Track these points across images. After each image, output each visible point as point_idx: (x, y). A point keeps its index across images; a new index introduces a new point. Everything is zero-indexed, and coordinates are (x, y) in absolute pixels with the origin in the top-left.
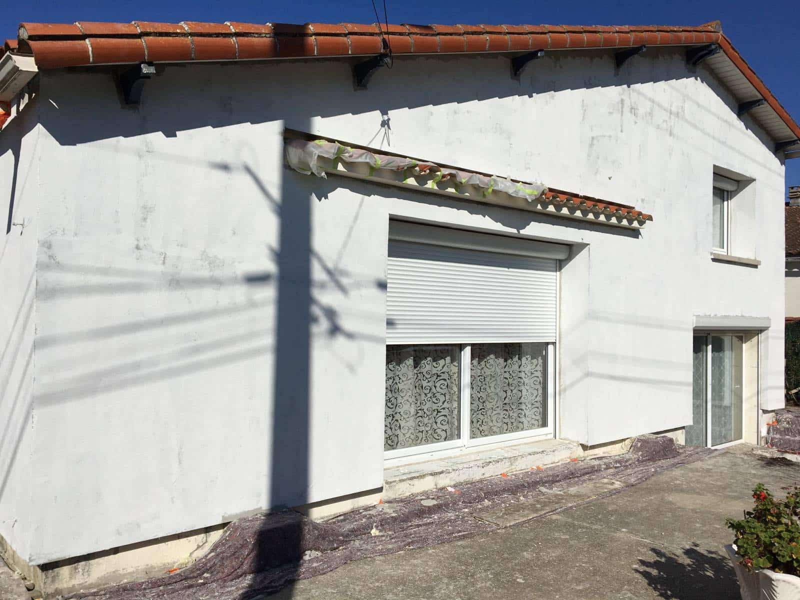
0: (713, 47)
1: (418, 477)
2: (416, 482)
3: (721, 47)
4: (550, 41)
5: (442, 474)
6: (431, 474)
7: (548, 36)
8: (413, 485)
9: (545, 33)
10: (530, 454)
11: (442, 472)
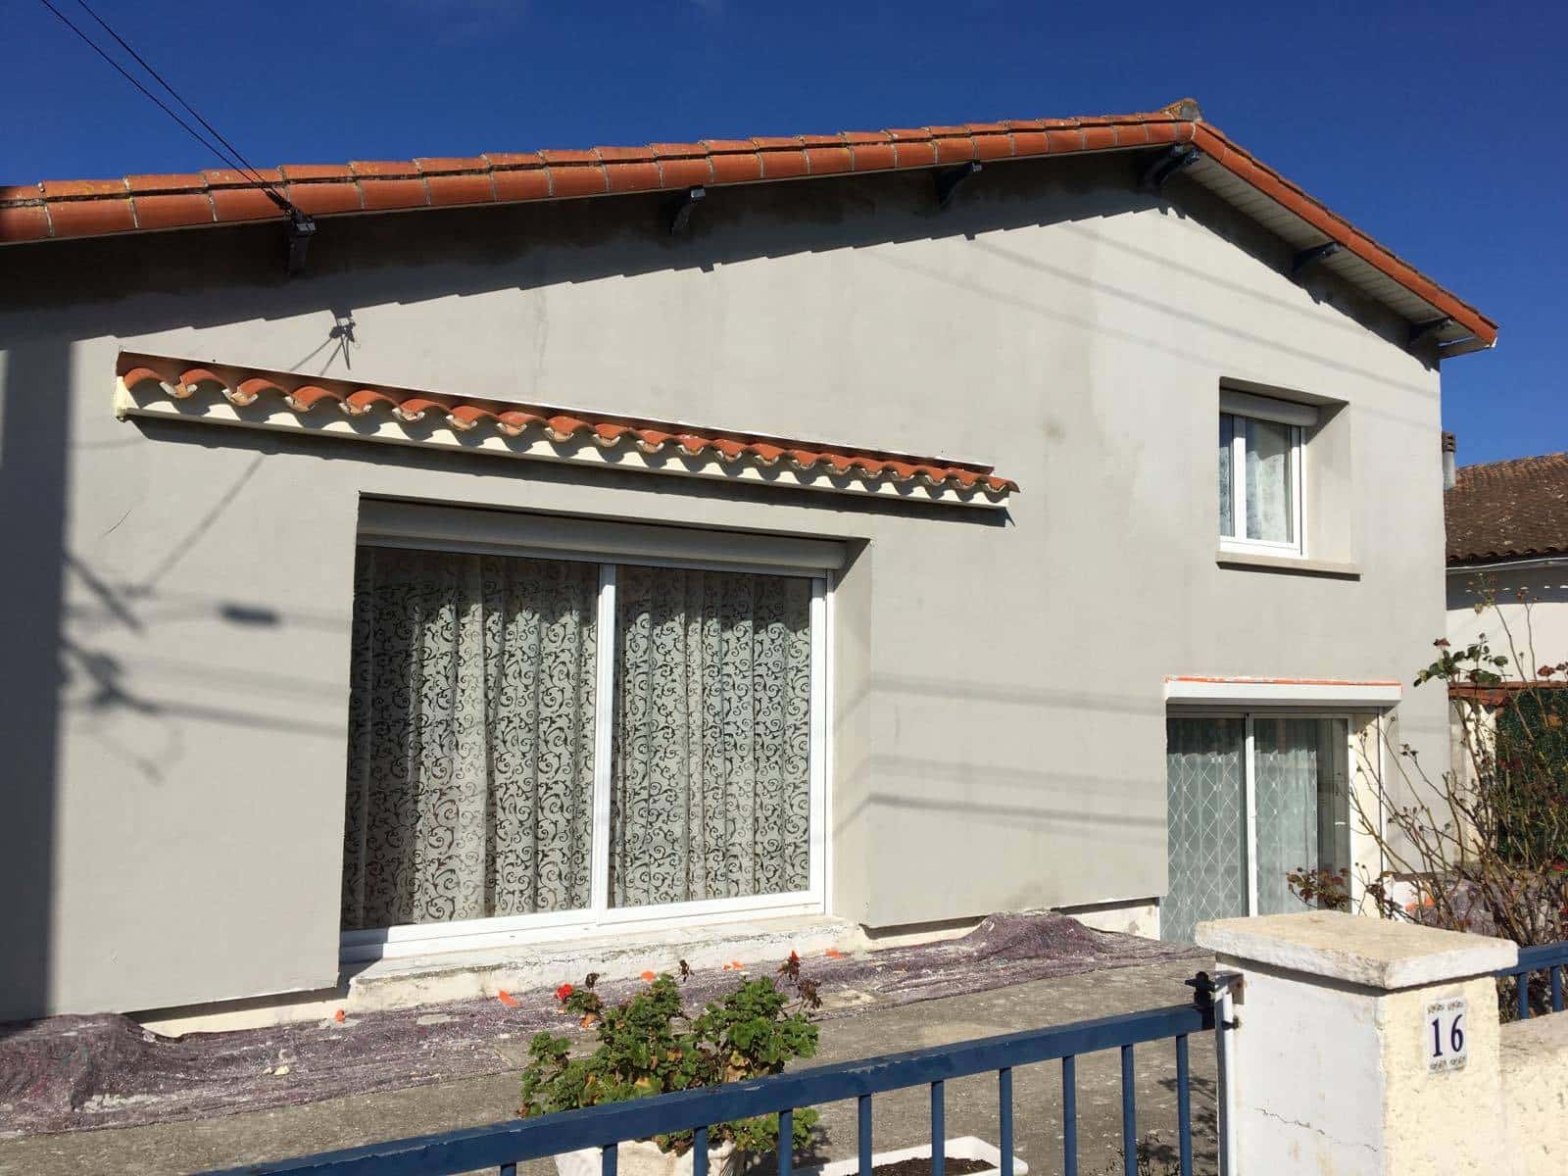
0: (1179, 149)
1: (437, 974)
2: (431, 982)
3: (1200, 149)
4: (711, 170)
5: (497, 971)
6: (472, 970)
7: (707, 161)
8: (426, 988)
9: (703, 156)
10: (728, 940)
11: (499, 967)
